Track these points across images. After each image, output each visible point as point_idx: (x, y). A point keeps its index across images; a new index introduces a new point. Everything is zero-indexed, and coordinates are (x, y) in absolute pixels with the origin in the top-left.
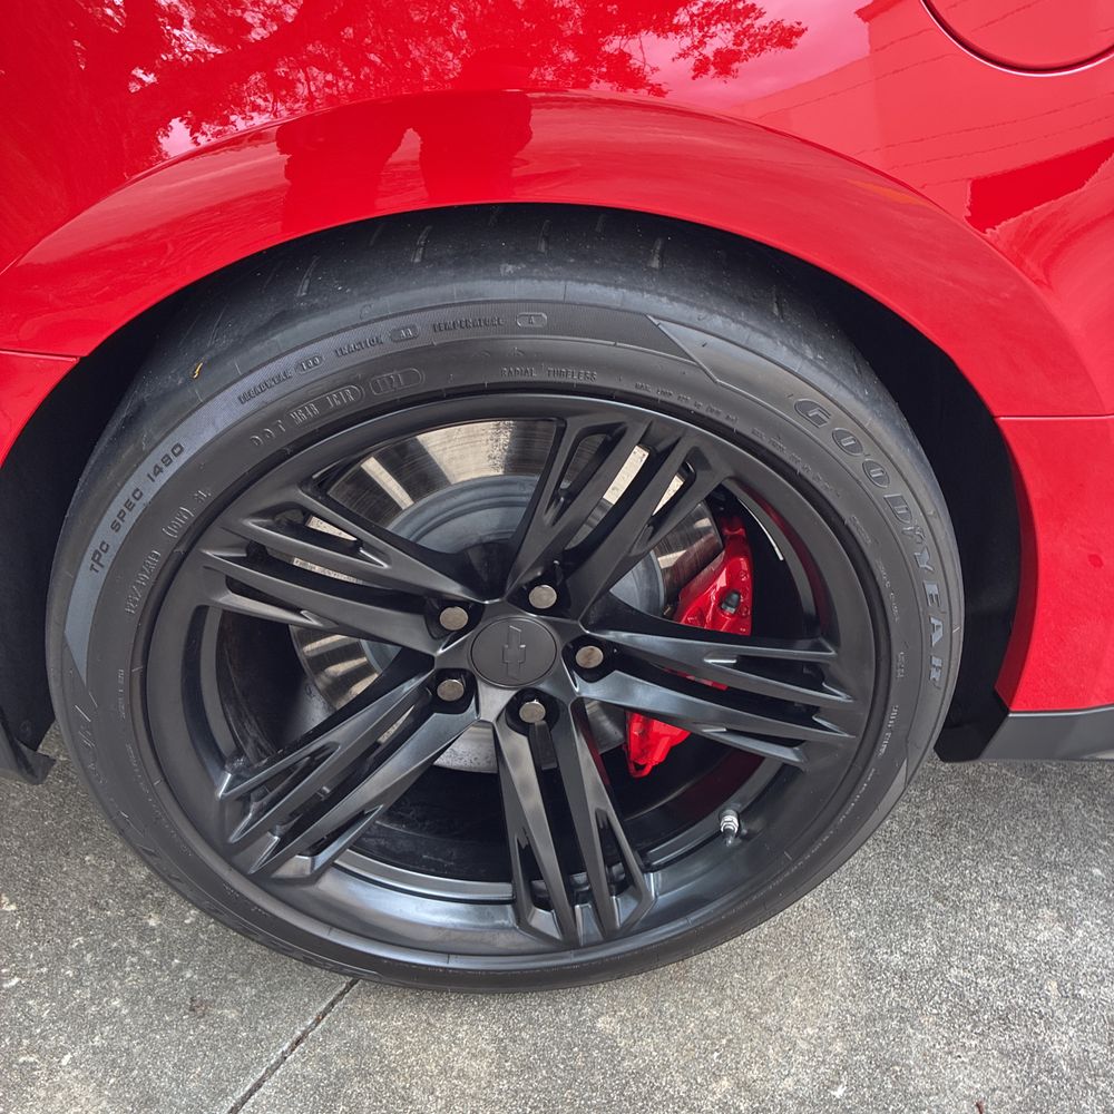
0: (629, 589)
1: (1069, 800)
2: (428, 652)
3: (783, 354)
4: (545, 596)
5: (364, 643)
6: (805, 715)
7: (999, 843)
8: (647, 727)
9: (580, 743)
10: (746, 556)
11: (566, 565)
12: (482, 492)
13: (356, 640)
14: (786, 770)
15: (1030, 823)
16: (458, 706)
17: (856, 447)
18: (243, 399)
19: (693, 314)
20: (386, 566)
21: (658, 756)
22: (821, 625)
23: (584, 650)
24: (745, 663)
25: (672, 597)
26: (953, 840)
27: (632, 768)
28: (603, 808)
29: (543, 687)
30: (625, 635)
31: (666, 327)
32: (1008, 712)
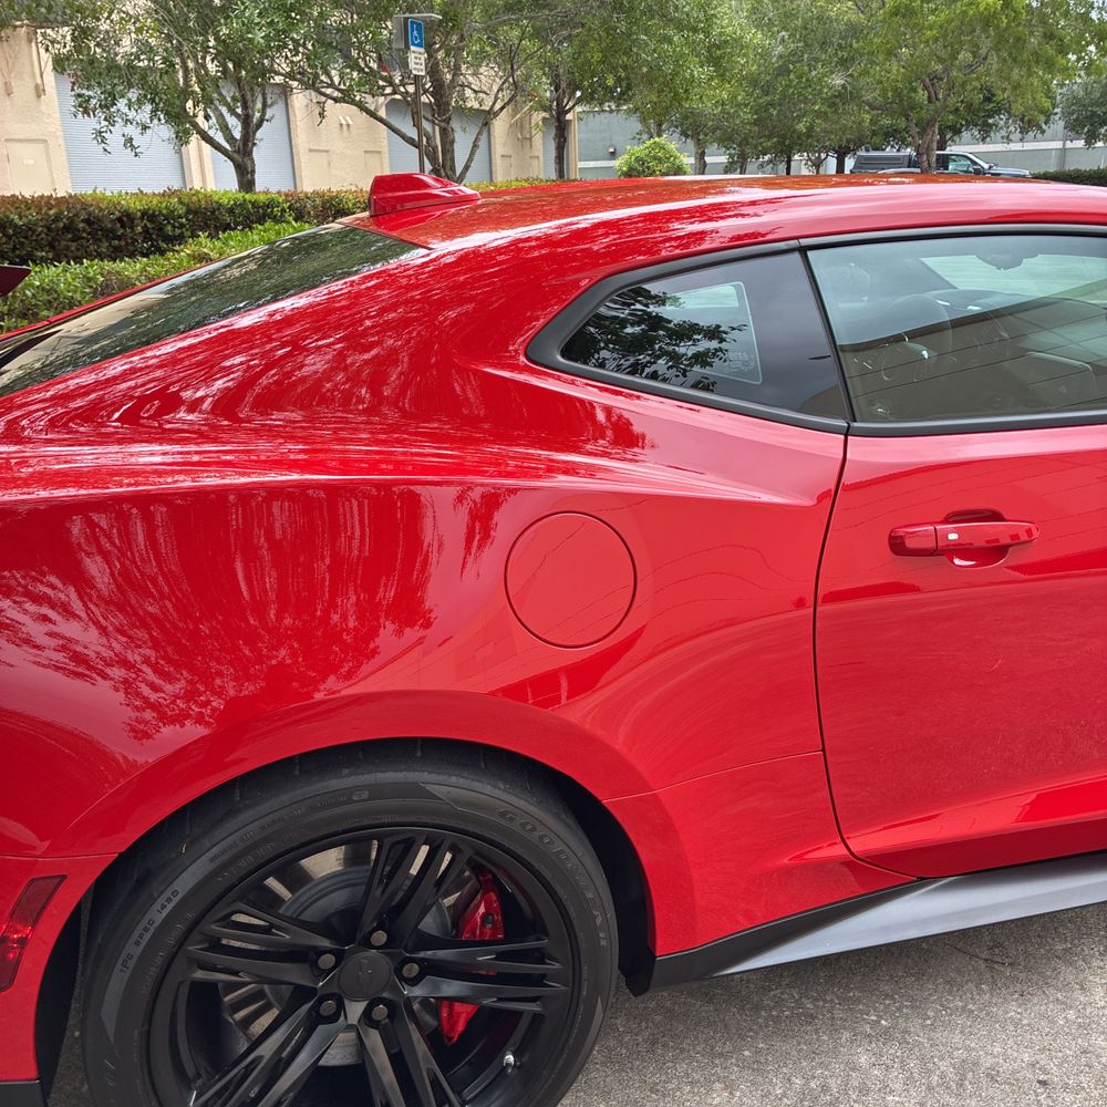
0: (429, 924)
1: (729, 1011)
2: (312, 985)
3: (488, 789)
4: (380, 937)
5: (266, 987)
6: (539, 980)
7: (687, 1047)
8: (451, 1007)
9: (412, 1027)
10: (494, 892)
11: (391, 917)
12: (335, 880)
13: (260, 986)
14: (537, 1018)
15: (706, 1031)
16: (333, 1019)
17: (534, 829)
18: (212, 860)
19: (441, 778)
20: (288, 937)
21: (461, 1027)
22: (537, 927)
23: (406, 967)
24: (501, 956)
25: (455, 925)
26: (660, 1051)
27: (446, 1040)
28: (430, 1066)
29: (385, 995)
30: (430, 952)
31: (429, 788)
32: (655, 957)
